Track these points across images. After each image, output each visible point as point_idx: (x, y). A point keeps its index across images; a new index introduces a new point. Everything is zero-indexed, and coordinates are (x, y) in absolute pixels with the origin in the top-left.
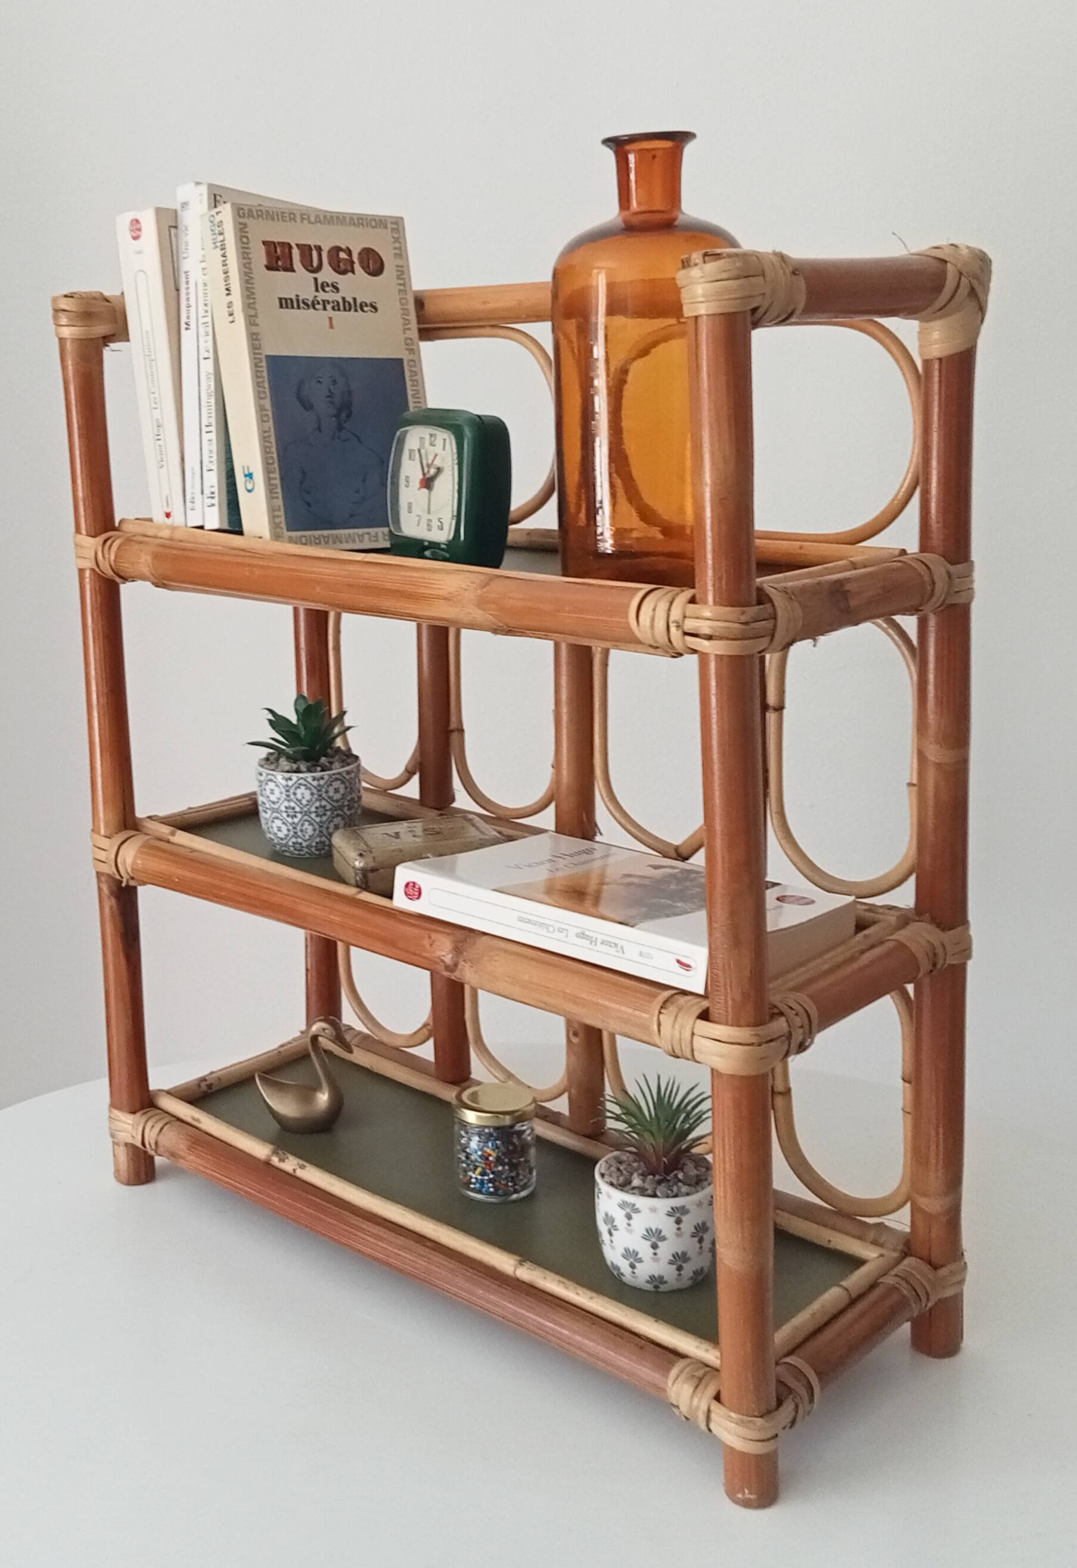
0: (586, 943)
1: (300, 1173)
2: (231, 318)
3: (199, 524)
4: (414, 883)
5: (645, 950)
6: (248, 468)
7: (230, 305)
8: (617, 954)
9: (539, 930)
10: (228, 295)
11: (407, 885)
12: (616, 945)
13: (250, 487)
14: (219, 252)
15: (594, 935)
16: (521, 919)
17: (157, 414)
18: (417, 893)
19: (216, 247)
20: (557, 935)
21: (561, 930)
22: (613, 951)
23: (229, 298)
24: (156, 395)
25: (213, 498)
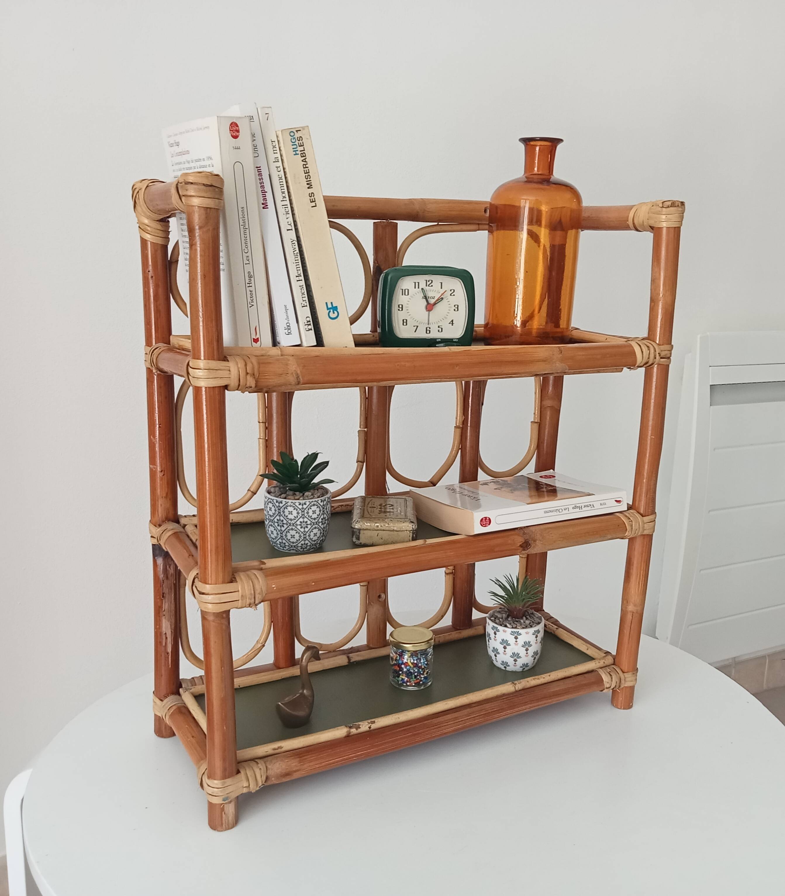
0: (578, 510)
1: (373, 726)
2: (313, 204)
3: (299, 343)
4: (486, 518)
5: (602, 502)
6: (332, 303)
7: (311, 195)
8: (592, 509)
9: (555, 513)
10: (309, 188)
11: (482, 520)
12: (590, 505)
13: (332, 315)
14: (299, 158)
15: (580, 505)
16: (546, 512)
17: (248, 268)
18: (488, 522)
19: (296, 154)
20: (564, 512)
21: (565, 509)
22: (589, 508)
23: (310, 191)
24: (249, 254)
25: (310, 324)
